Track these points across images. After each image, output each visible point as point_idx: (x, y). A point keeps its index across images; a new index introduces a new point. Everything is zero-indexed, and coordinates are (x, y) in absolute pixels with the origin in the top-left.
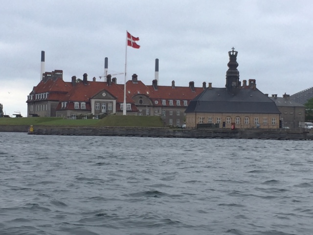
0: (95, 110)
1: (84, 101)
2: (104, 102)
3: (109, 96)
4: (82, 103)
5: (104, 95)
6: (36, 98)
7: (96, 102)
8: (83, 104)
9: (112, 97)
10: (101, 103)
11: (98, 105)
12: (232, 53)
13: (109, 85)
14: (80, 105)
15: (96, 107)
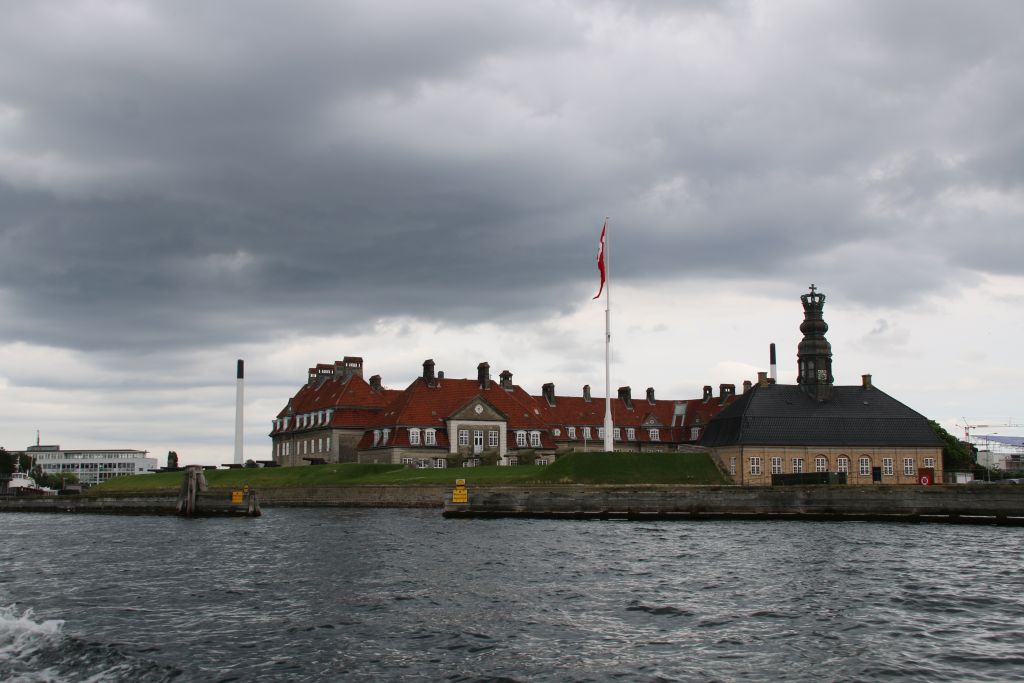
0: (459, 447)
1: (431, 426)
2: (480, 428)
3: (492, 413)
4: (427, 431)
5: (479, 409)
6: (298, 425)
7: (460, 428)
8: (431, 431)
9: (497, 416)
10: (471, 430)
11: (466, 435)
12: (809, 300)
13: (484, 387)
14: (422, 434)
15: (460, 440)
